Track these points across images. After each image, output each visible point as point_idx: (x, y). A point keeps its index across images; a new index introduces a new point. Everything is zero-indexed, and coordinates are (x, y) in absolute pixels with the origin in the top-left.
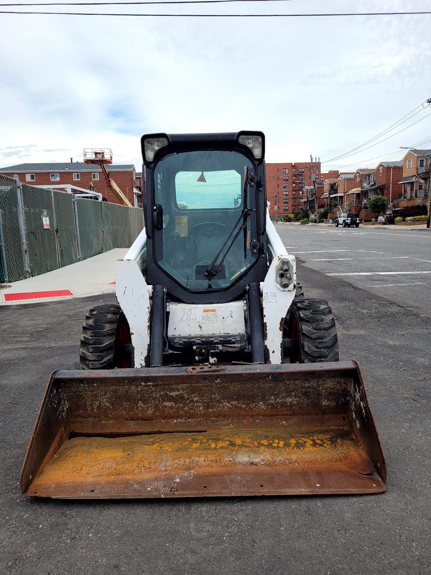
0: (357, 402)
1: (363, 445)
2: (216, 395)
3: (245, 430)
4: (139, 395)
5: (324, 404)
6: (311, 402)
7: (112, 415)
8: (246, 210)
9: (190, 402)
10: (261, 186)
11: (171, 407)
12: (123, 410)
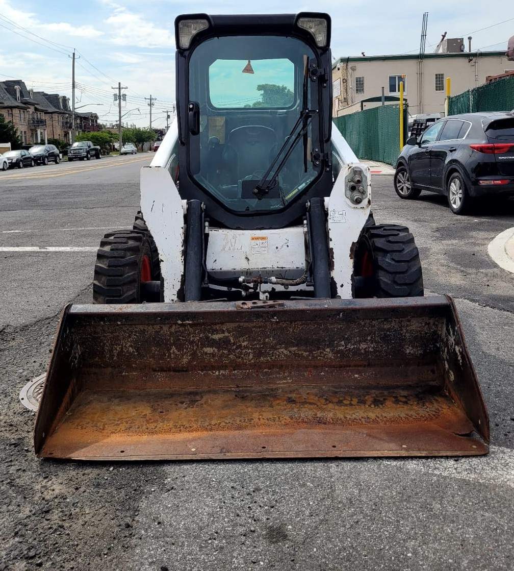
0: (451, 347)
1: (458, 401)
2: (271, 339)
3: (306, 386)
4: (172, 339)
5: (408, 351)
6: (392, 348)
7: (136, 364)
8: (307, 111)
9: (237, 348)
10: (325, 81)
11: (213, 354)
12: (150, 358)
